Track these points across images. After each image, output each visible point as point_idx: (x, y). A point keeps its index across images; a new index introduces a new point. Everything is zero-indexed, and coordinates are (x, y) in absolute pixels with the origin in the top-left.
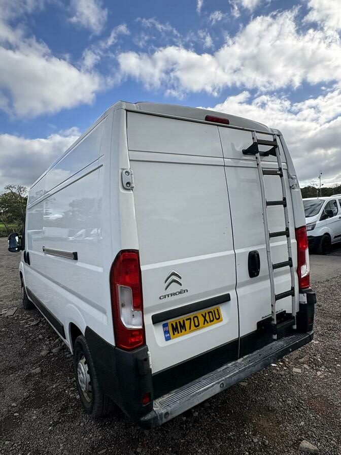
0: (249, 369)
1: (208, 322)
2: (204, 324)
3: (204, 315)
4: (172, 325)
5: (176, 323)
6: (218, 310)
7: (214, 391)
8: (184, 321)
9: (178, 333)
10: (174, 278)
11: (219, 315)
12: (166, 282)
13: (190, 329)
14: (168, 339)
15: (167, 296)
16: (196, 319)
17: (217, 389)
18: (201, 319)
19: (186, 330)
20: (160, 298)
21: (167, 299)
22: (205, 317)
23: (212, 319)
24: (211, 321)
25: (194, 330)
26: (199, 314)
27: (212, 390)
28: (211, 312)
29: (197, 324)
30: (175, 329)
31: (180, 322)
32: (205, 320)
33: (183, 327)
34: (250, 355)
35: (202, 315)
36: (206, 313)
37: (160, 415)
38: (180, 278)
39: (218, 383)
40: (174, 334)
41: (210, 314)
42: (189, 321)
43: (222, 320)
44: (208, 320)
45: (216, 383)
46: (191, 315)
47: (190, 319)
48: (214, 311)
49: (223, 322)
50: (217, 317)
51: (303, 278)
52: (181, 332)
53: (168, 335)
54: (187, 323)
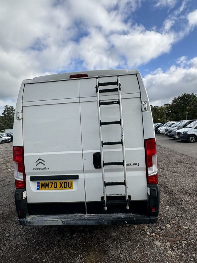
0: (85, 221)
1: (62, 187)
2: (60, 187)
3: (61, 183)
4: (42, 183)
5: (44, 183)
6: (71, 182)
7: (58, 223)
8: (48, 183)
9: (44, 188)
10: (40, 161)
11: (71, 185)
12: (36, 162)
13: (51, 188)
14: (38, 189)
15: (37, 169)
16: (55, 184)
17: (60, 223)
18: (59, 185)
19: (48, 188)
20: (33, 169)
21: (37, 171)
22: (61, 185)
23: (66, 186)
24: (65, 187)
25: (53, 189)
26: (58, 182)
27: (57, 222)
28: (67, 183)
29: (55, 186)
30: (43, 186)
31: (46, 183)
32: (61, 186)
33: (47, 186)
34: (96, 215)
35: (60, 183)
36: (62, 183)
37: (26, 221)
38: (44, 162)
39: (62, 220)
40: (42, 188)
41: (66, 184)
42: (51, 184)
43: (72, 189)
44: (63, 186)
45: (60, 220)
46: (53, 181)
47: (52, 183)
48: (69, 182)
49: (72, 190)
50: (70, 186)
51: (150, 176)
52: (46, 188)
53: (39, 187)
54: (50, 185)
